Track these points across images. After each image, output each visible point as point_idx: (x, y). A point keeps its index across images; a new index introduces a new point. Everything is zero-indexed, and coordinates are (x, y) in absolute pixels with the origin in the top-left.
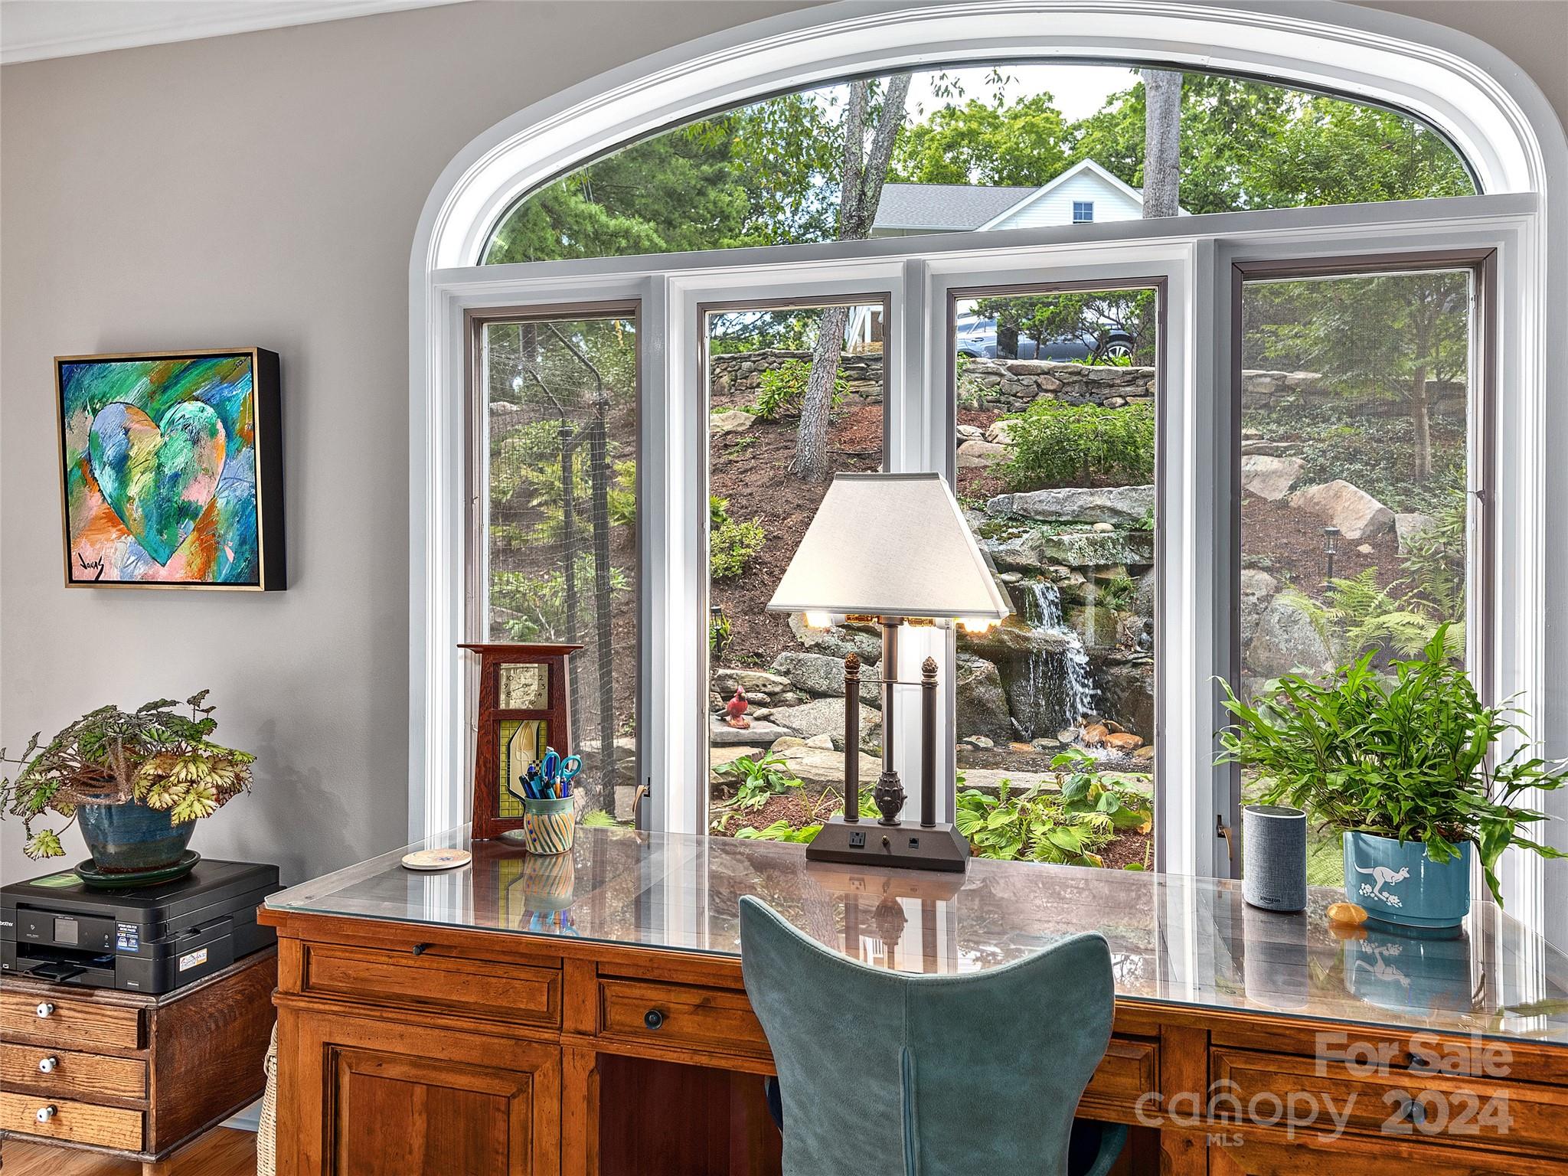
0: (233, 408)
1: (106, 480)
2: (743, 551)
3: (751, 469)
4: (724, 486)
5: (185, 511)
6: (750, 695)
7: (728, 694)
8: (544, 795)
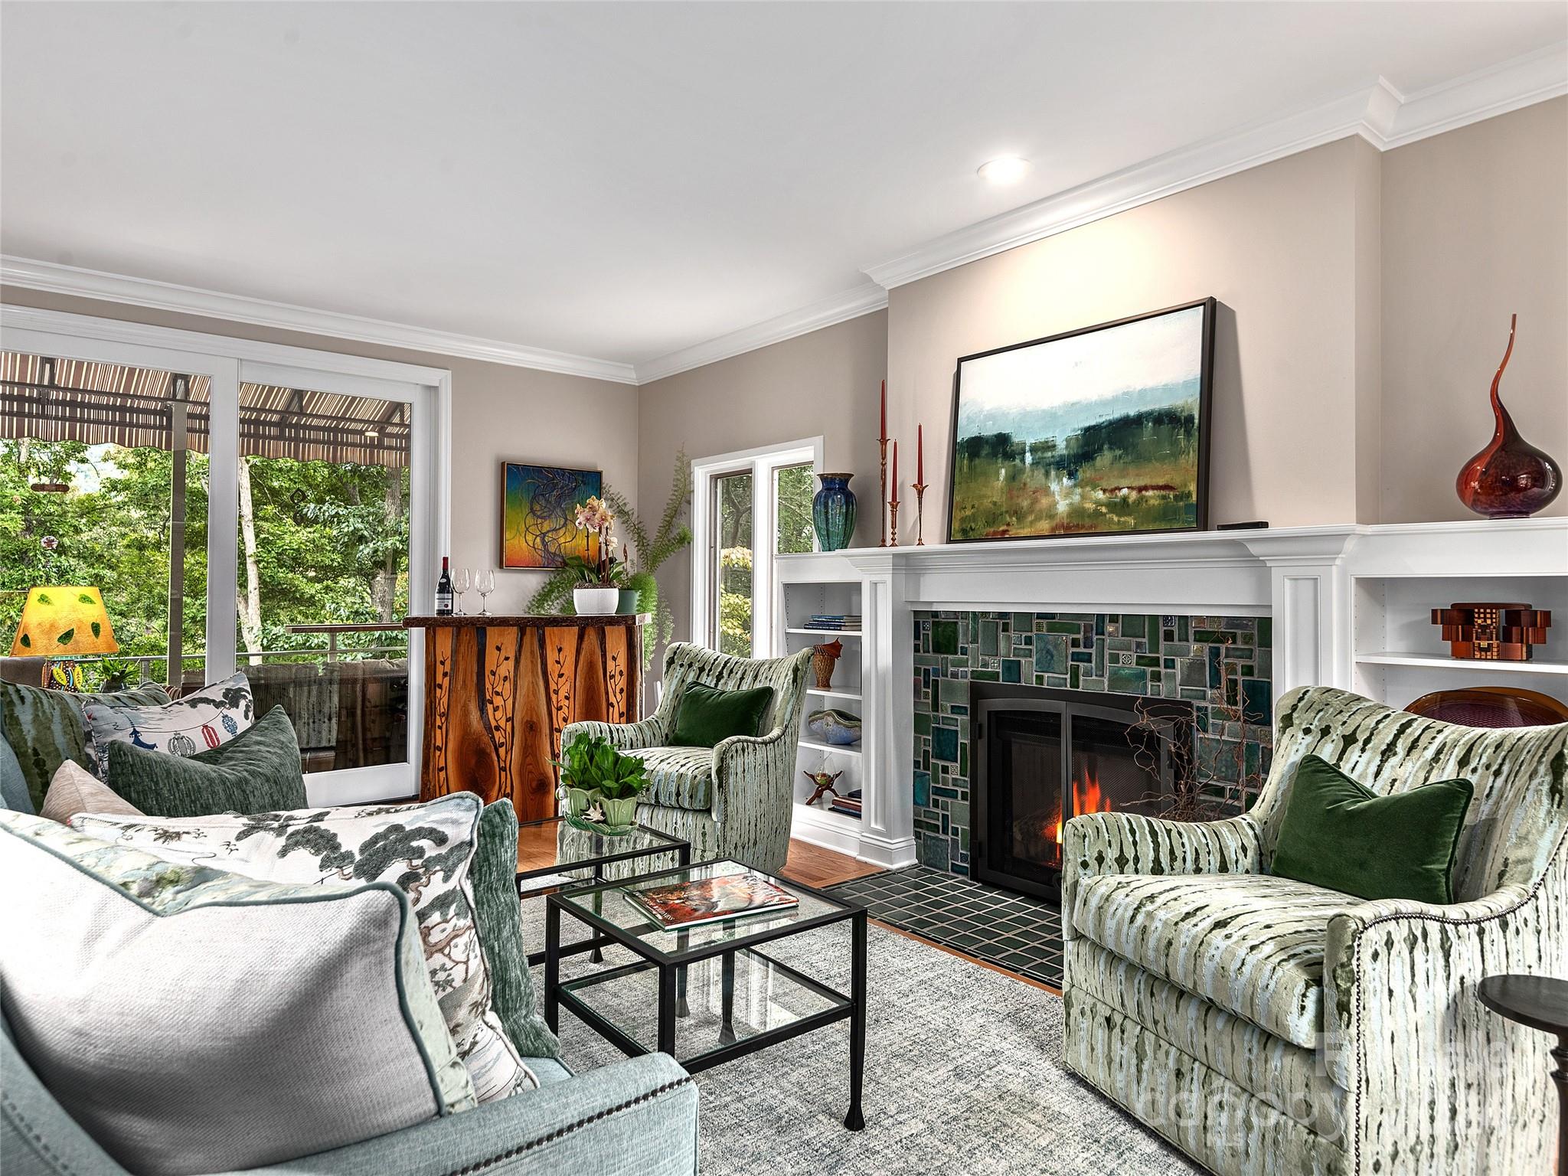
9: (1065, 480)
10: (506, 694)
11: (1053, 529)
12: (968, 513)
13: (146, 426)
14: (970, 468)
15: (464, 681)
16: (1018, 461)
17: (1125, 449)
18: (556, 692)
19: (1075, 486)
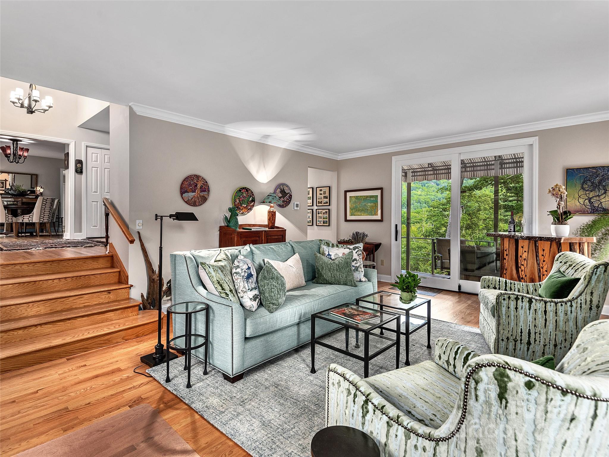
10: (525, 265)
13: (480, 170)
15: (511, 258)
18: (542, 268)
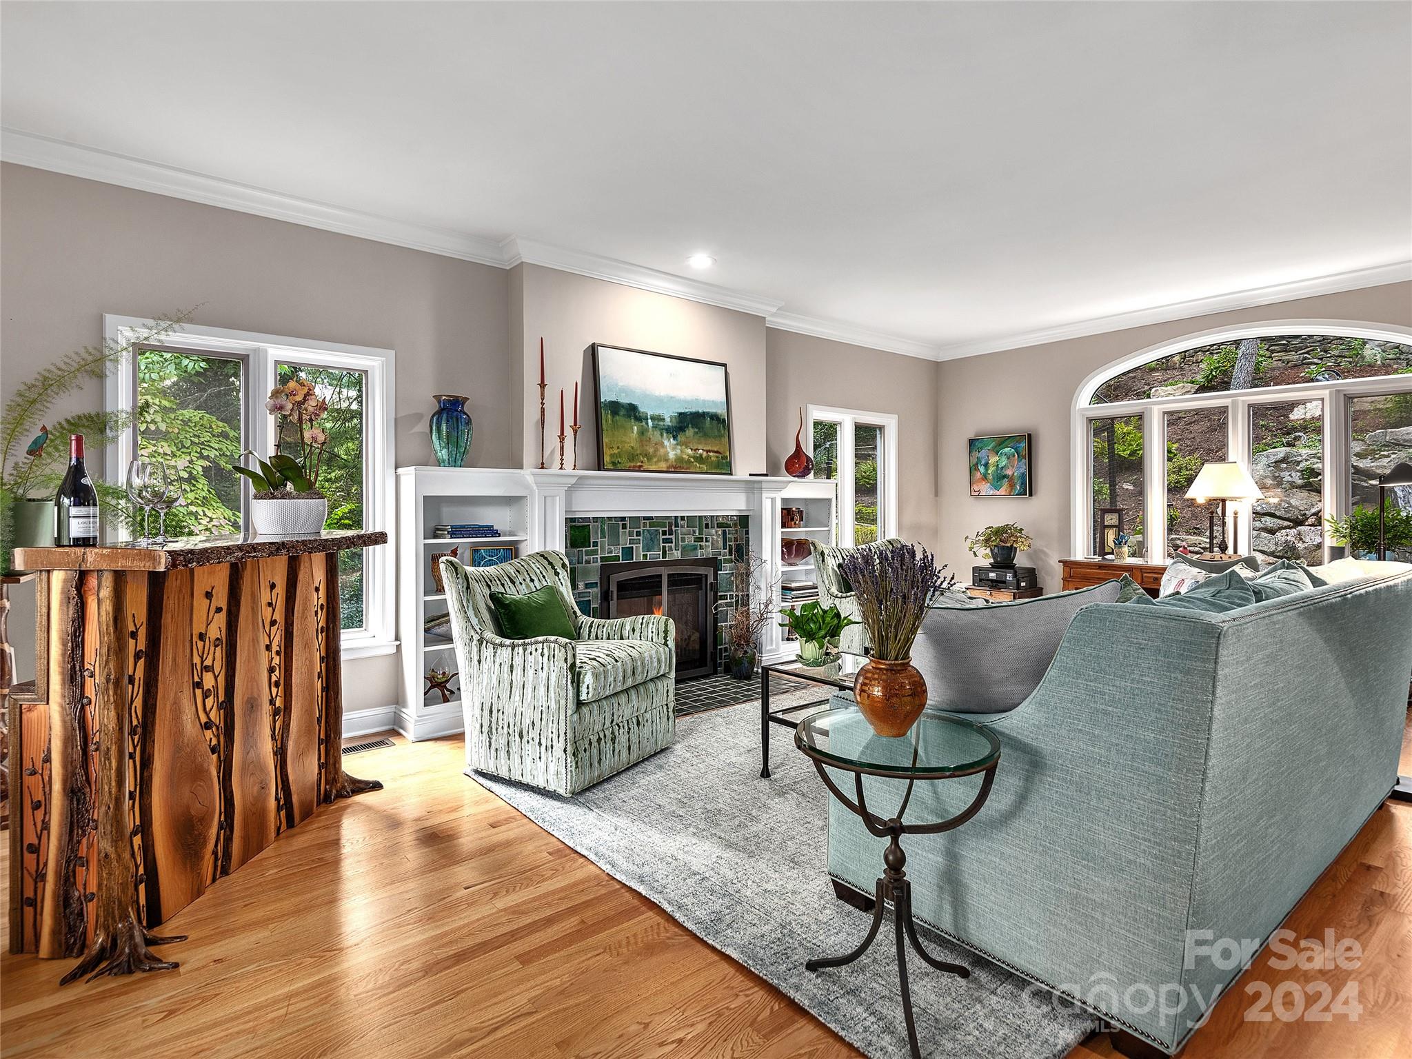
0: (1020, 450)
1: (982, 469)
2: (1188, 472)
3: (1194, 422)
4: (1176, 433)
5: (1005, 476)
6: (1191, 548)
7: (1176, 547)
8: (1120, 544)
9: (672, 440)
11: (668, 468)
12: (616, 451)
14: (613, 421)
16: (644, 423)
17: (699, 429)
19: (677, 444)
